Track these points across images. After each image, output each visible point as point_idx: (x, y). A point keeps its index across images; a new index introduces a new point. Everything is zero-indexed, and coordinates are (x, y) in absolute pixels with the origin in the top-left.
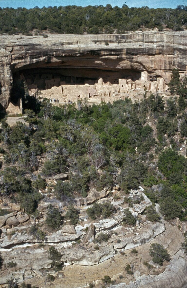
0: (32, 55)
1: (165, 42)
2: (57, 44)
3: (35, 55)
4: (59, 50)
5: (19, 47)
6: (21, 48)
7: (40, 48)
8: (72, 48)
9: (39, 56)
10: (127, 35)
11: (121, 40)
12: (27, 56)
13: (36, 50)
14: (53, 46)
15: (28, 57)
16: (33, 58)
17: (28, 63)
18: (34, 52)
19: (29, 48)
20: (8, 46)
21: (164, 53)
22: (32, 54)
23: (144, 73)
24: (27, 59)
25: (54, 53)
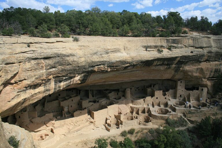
0: (59, 75)
1: (213, 46)
2: (100, 52)
3: (64, 74)
4: (103, 63)
5: (33, 62)
6: (38, 64)
7: (74, 61)
8: (122, 59)
9: (72, 75)
10: (178, 39)
11: (172, 45)
12: (50, 79)
13: (68, 65)
14: (95, 56)
15: (52, 81)
16: (60, 82)
17: (51, 92)
18: (63, 70)
19: (54, 63)
20: (8, 61)
21: (211, 60)
22: (59, 73)
23: (181, 82)
24: (50, 84)
25: (96, 69)
